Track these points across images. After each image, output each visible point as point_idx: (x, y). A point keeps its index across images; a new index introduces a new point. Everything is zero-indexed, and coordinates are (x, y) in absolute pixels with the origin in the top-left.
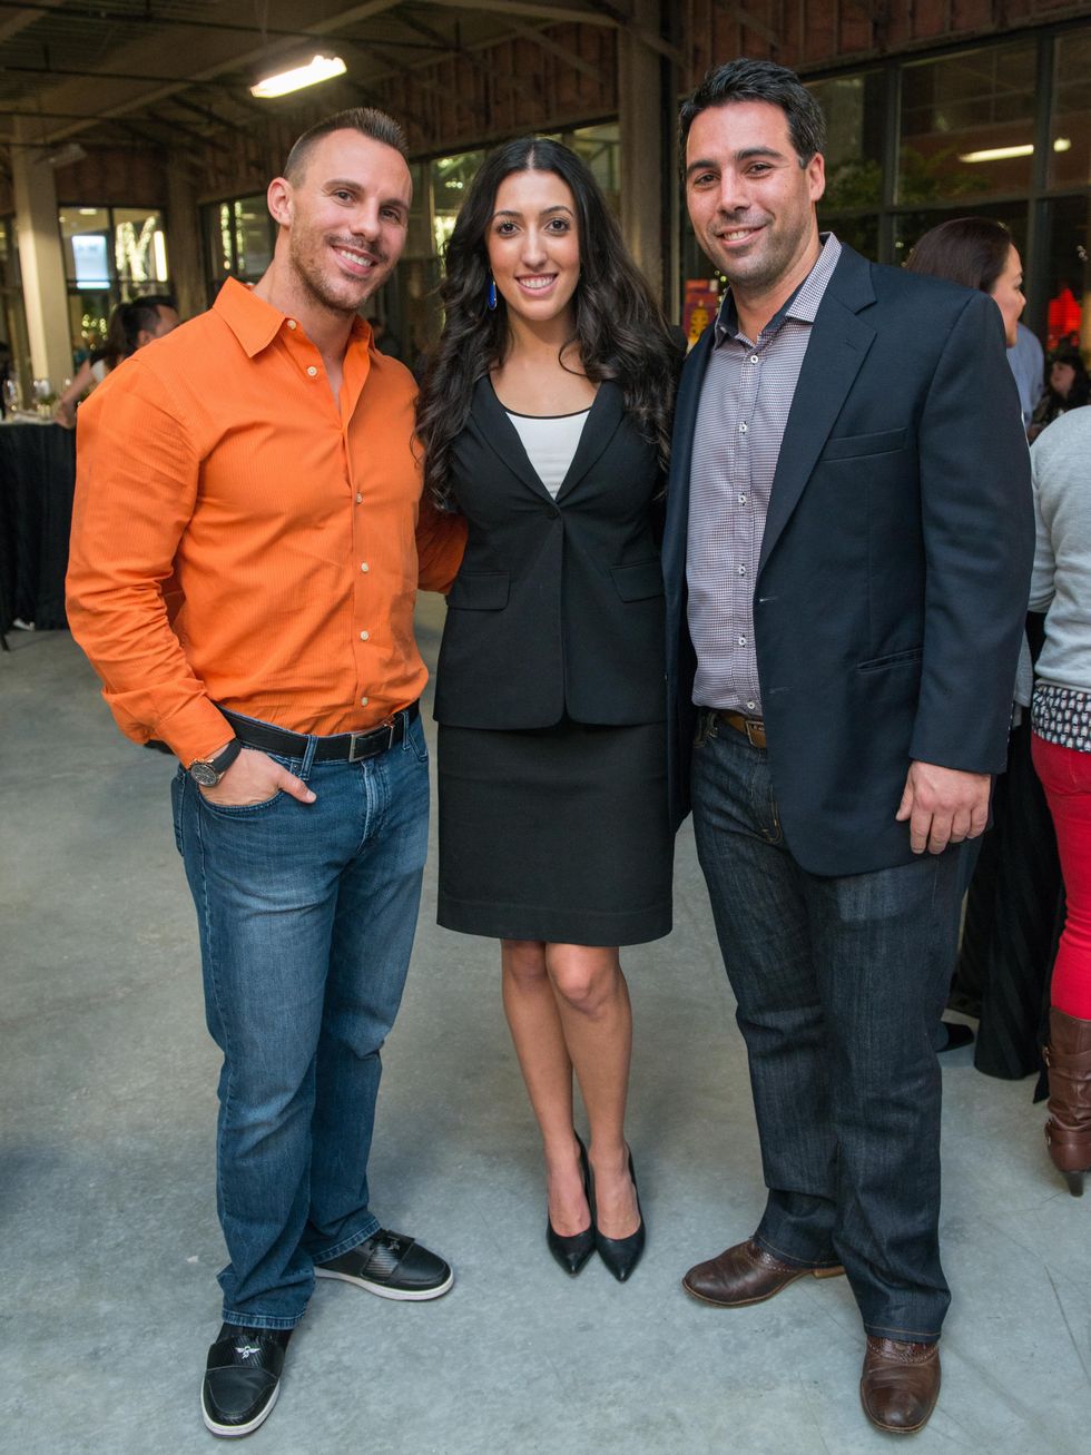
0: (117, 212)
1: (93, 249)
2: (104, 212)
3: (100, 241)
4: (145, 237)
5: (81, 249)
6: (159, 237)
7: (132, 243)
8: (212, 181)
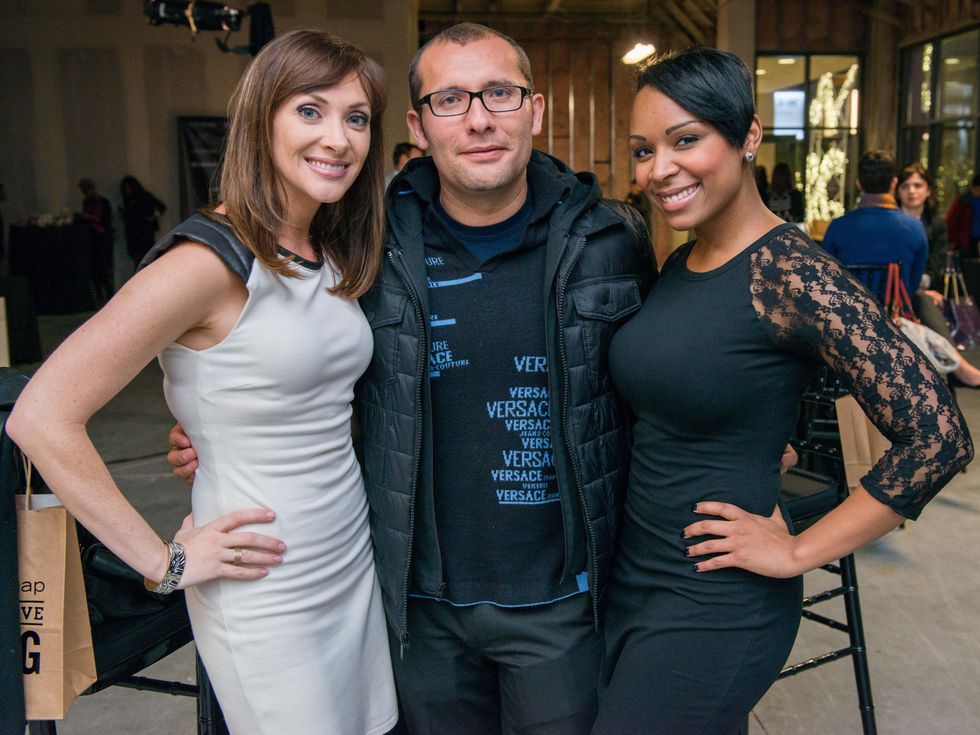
0: (815, 59)
1: (792, 103)
2: (802, 60)
3: (800, 96)
4: (844, 94)
5: (781, 104)
6: (855, 94)
7: (830, 101)
8: (918, 23)
